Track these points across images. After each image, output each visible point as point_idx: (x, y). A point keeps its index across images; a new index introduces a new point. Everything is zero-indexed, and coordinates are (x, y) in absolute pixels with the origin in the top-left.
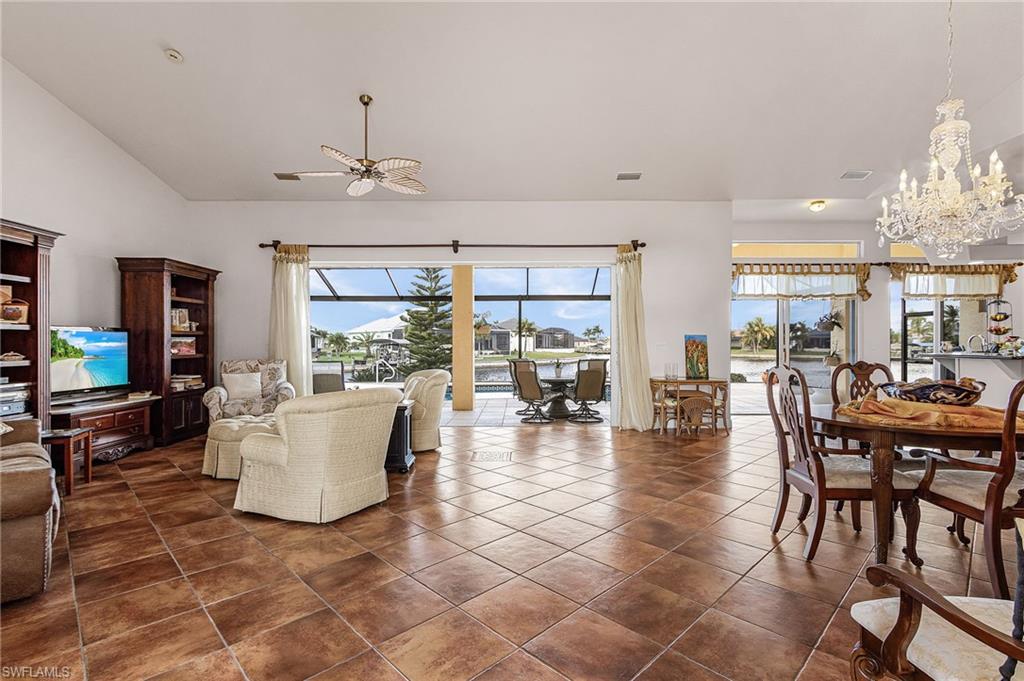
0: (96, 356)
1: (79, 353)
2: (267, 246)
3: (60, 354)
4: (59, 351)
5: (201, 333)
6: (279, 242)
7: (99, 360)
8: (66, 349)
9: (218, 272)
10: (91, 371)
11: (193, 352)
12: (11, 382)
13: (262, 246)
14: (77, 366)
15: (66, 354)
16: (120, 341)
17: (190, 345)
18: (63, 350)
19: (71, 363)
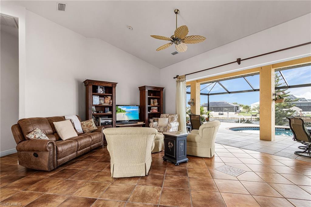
0: (129, 112)
1: (124, 111)
2: (175, 78)
3: (119, 112)
4: (118, 111)
5: (159, 106)
6: (178, 76)
7: (129, 113)
8: (120, 110)
9: (164, 88)
10: (127, 116)
11: (157, 111)
12: (108, 118)
13: (174, 78)
14: (124, 114)
15: (121, 112)
16: (136, 109)
17: (156, 109)
18: (120, 111)
19: (122, 114)
